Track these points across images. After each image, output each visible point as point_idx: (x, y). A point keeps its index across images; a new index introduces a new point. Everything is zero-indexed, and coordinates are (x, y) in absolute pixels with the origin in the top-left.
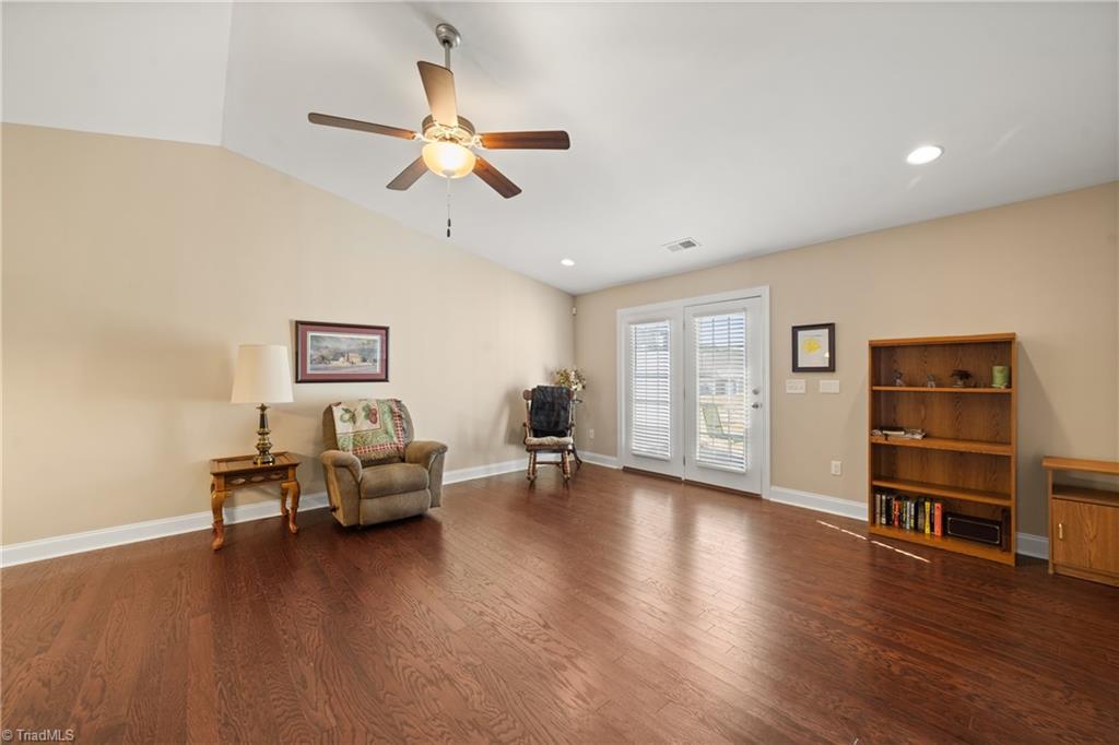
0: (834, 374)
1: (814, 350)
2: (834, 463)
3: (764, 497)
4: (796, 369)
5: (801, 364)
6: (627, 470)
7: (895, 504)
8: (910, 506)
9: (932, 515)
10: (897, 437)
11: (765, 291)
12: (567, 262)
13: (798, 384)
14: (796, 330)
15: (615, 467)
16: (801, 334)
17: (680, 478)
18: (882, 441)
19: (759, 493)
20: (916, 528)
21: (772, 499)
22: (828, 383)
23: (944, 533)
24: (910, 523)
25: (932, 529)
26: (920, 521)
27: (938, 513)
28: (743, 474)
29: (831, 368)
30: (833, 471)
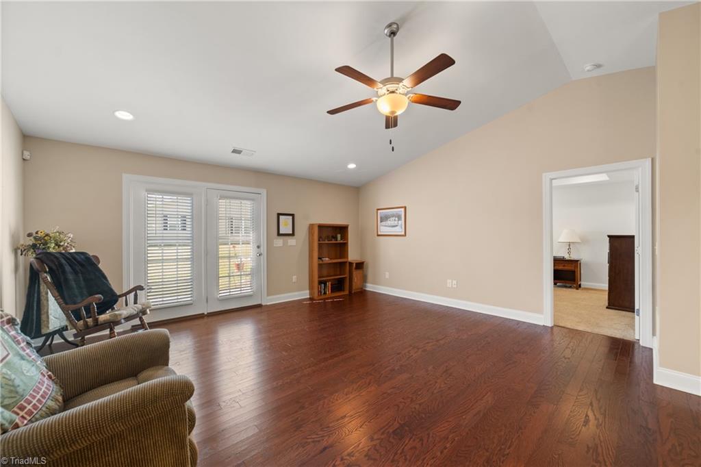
0: (294, 237)
1: (286, 227)
2: (294, 277)
3: (263, 304)
4: (279, 234)
5: (281, 233)
10: (325, 260)
11: (264, 192)
13: (279, 242)
14: (279, 215)
16: (281, 217)
17: (203, 314)
18: (322, 263)
19: (259, 303)
20: (325, 293)
21: (268, 304)
22: (291, 241)
24: (323, 292)
25: (328, 292)
26: (326, 290)
27: (330, 286)
28: (250, 296)
29: (293, 234)
30: (294, 281)
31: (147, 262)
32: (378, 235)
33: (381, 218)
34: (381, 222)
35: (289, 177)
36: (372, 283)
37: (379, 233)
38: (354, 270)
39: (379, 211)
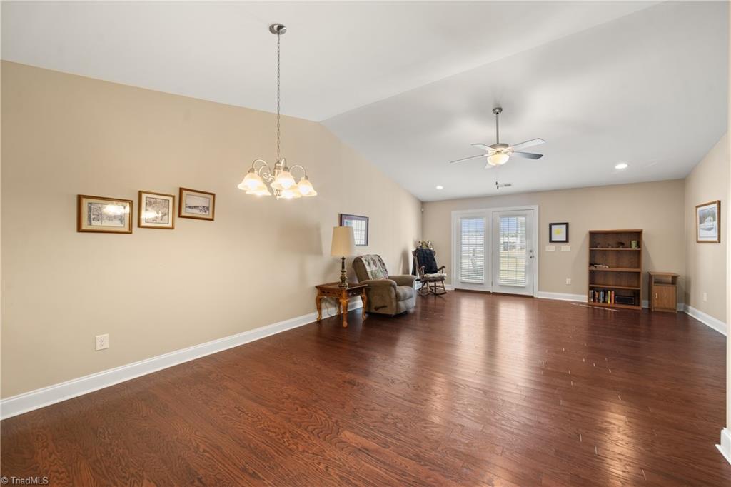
0: (568, 244)
1: (559, 233)
2: (567, 280)
3: (535, 297)
4: (551, 241)
5: (553, 239)
6: (457, 290)
7: (596, 293)
8: (602, 294)
9: (611, 296)
10: (601, 267)
11: (536, 208)
12: (440, 187)
13: (552, 247)
14: (551, 225)
15: (450, 289)
16: (553, 226)
17: (490, 292)
18: (594, 269)
19: (532, 295)
20: (604, 302)
21: (538, 297)
22: (565, 247)
23: (615, 303)
24: (602, 300)
25: (611, 301)
26: (606, 299)
27: (613, 295)
28: (524, 287)
29: (567, 241)
30: (567, 283)
31: (461, 256)
32: (698, 242)
33: (700, 218)
34: (700, 223)
35: (560, 190)
36: (694, 307)
37: (700, 239)
38: (653, 283)
39: (699, 209)
